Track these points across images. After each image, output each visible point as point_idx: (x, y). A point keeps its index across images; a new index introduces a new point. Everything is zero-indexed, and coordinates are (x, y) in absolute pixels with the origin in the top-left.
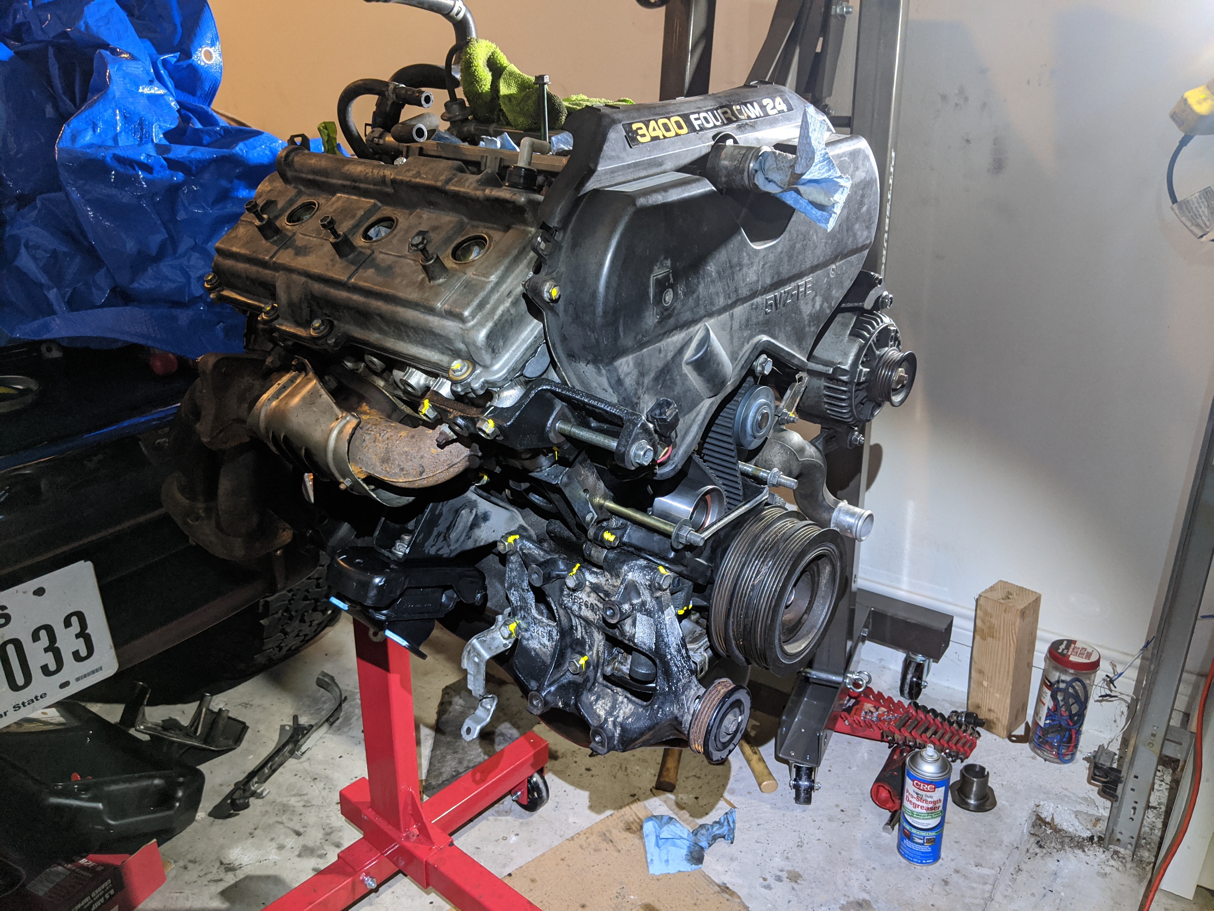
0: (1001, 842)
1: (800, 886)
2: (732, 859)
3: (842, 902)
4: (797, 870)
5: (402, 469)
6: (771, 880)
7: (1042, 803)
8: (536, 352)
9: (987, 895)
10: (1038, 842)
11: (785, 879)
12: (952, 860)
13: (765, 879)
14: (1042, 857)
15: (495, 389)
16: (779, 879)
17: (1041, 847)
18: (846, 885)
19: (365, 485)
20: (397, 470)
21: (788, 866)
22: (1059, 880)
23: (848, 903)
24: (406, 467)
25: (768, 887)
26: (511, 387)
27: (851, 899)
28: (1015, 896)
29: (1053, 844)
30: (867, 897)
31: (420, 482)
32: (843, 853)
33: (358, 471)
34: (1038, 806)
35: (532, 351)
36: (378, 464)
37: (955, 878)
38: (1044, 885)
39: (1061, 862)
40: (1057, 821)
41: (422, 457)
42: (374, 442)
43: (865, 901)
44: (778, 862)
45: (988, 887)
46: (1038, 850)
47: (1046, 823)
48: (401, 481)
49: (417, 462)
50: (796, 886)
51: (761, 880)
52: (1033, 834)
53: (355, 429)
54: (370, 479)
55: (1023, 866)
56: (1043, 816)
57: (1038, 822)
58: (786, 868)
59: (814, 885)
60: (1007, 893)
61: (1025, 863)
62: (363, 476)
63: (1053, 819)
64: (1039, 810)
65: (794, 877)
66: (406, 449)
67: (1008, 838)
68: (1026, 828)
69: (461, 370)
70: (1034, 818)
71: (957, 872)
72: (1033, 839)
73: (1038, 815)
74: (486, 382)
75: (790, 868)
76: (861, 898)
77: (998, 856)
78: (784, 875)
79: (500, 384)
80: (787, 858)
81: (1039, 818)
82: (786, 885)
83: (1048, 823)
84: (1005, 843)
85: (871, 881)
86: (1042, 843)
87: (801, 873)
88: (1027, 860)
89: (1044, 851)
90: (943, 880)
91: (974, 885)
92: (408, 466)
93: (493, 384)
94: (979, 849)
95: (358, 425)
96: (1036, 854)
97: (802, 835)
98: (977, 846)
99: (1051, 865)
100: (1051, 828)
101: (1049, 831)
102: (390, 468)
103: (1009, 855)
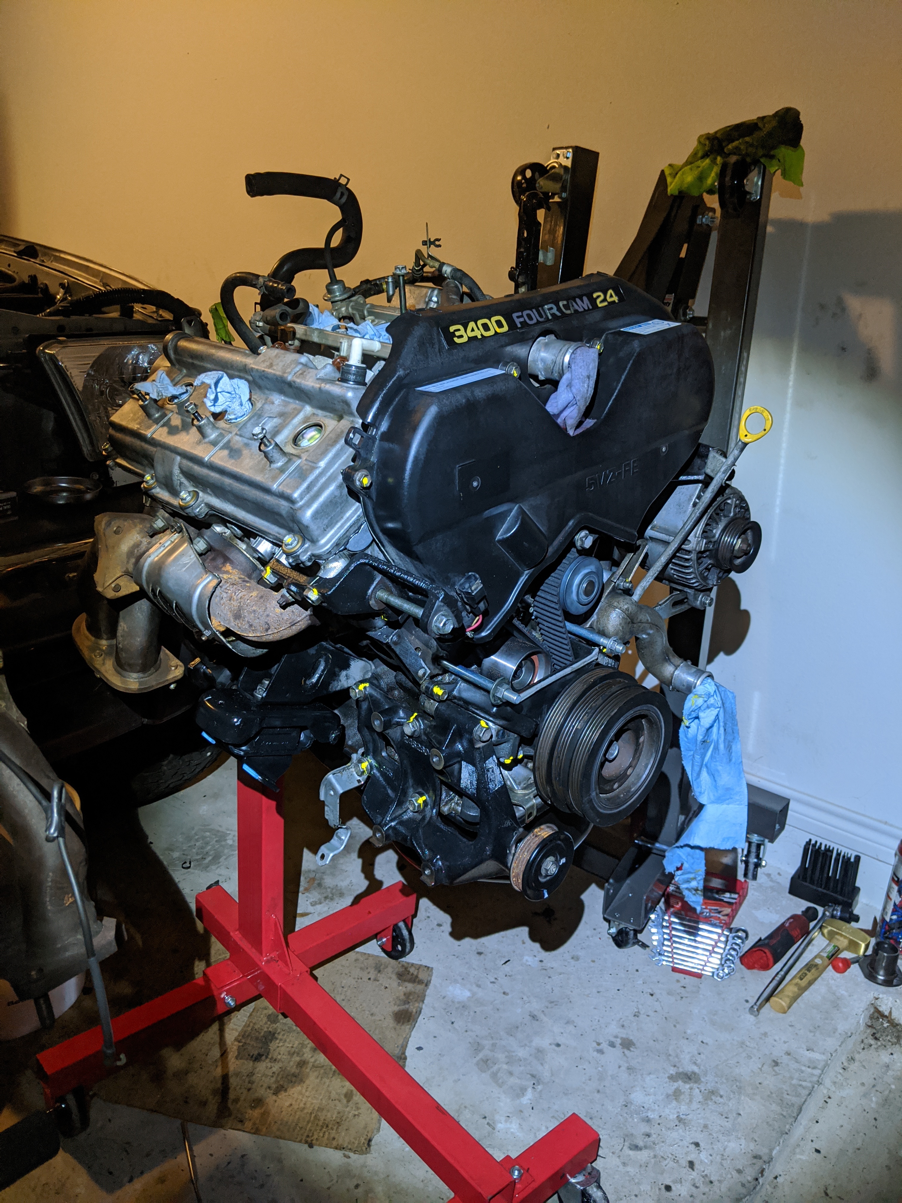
0: (835, 1030)
1: (632, 1053)
2: (568, 1023)
3: (671, 1072)
4: (631, 1038)
5: (251, 626)
6: (605, 1046)
7: (881, 996)
8: (359, 528)
9: (815, 1079)
10: (874, 1034)
11: (618, 1045)
12: (785, 1042)
13: (599, 1044)
14: (877, 1048)
15: (320, 561)
16: (612, 1045)
17: (876, 1039)
18: (677, 1056)
19: (222, 637)
20: (247, 626)
21: (623, 1034)
22: (890, 1073)
23: (676, 1073)
24: (255, 624)
25: (601, 1052)
26: (336, 560)
27: (681, 1070)
28: (844, 1084)
29: (889, 1038)
30: (695, 1069)
31: (267, 637)
32: (678, 1026)
33: (217, 624)
34: (877, 999)
35: (356, 528)
36: (232, 620)
37: (785, 1059)
38: (875, 1076)
39: (895, 1056)
40: (895, 1015)
41: (268, 616)
42: (230, 600)
43: (694, 1073)
44: (613, 1029)
45: (817, 1072)
46: (873, 1042)
47: (883, 1016)
48: (250, 635)
49: (263, 619)
50: (626, 1052)
51: (595, 1044)
52: (869, 1026)
53: (215, 588)
54: (228, 633)
55: (857, 1057)
56: (881, 1009)
57: (876, 1015)
58: (620, 1035)
59: (645, 1054)
60: (837, 1080)
61: (859, 1053)
62: (222, 629)
63: (890, 1013)
64: (878, 1002)
65: (627, 1044)
66: (254, 608)
67: (843, 1027)
68: (863, 1019)
69: (291, 545)
70: (872, 1010)
71: (788, 1054)
72: (869, 1031)
73: (876, 1008)
74: (313, 555)
75: (624, 1036)
76: (690, 1070)
77: (831, 1043)
78: (619, 1041)
79: (324, 558)
80: (623, 1026)
81: (877, 1011)
82: (618, 1051)
83: (886, 1017)
84: (839, 1031)
85: (702, 1055)
86: (878, 1035)
87: (635, 1041)
88: (861, 1051)
89: (879, 1043)
90: (774, 1061)
91: (803, 1068)
92: (256, 623)
93: (319, 557)
94: (812, 1034)
95: (218, 584)
96: (871, 1045)
97: (640, 1007)
98: (811, 1031)
99: (884, 1057)
100: (888, 1022)
101: (886, 1025)
102: (242, 624)
103: (842, 1043)
